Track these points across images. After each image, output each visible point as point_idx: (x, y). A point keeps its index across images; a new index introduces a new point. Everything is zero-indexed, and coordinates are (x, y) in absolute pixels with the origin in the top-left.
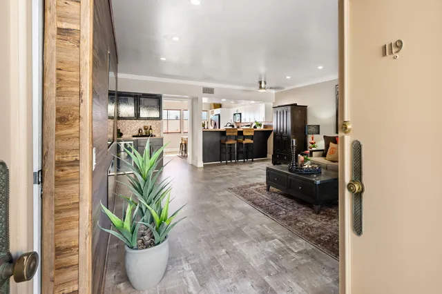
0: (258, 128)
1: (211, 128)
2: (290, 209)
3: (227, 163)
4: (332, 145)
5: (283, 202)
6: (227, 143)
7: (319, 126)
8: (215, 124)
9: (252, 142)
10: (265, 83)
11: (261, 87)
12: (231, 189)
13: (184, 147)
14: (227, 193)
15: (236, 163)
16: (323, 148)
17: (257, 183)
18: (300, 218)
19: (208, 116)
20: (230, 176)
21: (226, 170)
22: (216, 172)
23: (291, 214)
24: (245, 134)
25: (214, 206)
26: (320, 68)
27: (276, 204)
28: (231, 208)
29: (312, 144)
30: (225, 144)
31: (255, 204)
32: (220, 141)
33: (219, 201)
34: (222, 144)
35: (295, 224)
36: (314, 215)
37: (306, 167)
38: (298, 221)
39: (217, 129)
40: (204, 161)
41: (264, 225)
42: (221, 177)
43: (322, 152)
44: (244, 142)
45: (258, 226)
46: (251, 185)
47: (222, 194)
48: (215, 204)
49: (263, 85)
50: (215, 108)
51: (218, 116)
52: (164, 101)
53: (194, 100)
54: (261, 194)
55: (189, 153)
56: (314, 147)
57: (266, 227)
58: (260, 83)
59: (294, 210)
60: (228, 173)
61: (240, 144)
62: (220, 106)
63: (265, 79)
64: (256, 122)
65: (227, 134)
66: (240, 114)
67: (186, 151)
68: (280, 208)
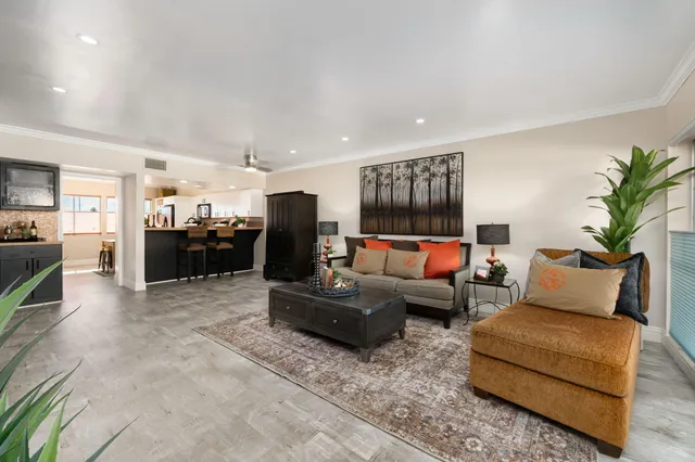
0: (241, 226)
1: (159, 226)
2: (321, 358)
3: (189, 281)
4: (359, 249)
5: (304, 346)
6: (189, 249)
7: (337, 223)
8: (166, 220)
9: (231, 246)
10: (255, 158)
11: (248, 164)
12: (205, 329)
13: (108, 257)
14: (198, 337)
15: (204, 279)
16: (345, 254)
17: (250, 314)
18: (343, 376)
19: (153, 207)
20: (198, 304)
21: (190, 293)
22: (172, 298)
23: (325, 368)
24: (219, 235)
25: (177, 370)
26: (345, 139)
27: (294, 352)
28: (214, 370)
29: (327, 248)
30: (186, 251)
31: (256, 355)
32: (177, 247)
33: (184, 358)
34: (180, 252)
35: (341, 391)
36: (361, 365)
37: (339, 285)
38: (343, 382)
39: (169, 227)
40: (147, 281)
41: (287, 402)
42: (182, 307)
43: (343, 260)
44: (219, 247)
45: (275, 406)
46: (240, 319)
47: (189, 340)
48: (178, 364)
49: (252, 160)
50: (165, 196)
51: (170, 208)
52: (64, 178)
53: (128, 179)
54: (261, 334)
55: (118, 267)
56: (331, 253)
57: (291, 405)
58: (248, 157)
59: (328, 359)
60: (194, 298)
61: (211, 251)
62: (173, 192)
63: (255, 152)
64: (236, 217)
65: (190, 235)
66: (209, 205)
67: (111, 263)
68: (303, 358)
